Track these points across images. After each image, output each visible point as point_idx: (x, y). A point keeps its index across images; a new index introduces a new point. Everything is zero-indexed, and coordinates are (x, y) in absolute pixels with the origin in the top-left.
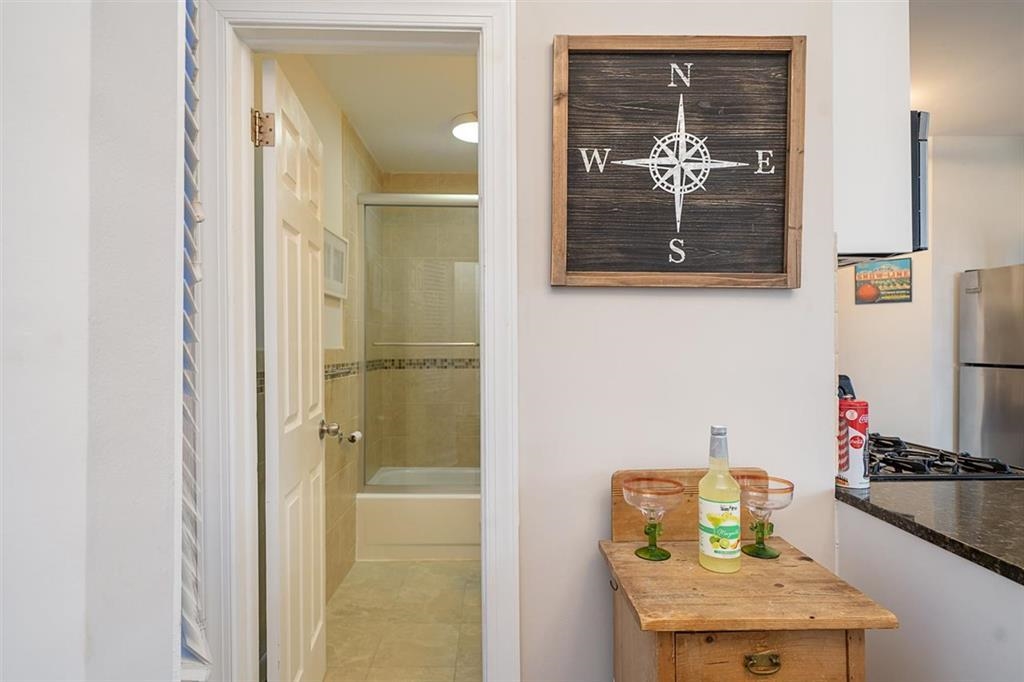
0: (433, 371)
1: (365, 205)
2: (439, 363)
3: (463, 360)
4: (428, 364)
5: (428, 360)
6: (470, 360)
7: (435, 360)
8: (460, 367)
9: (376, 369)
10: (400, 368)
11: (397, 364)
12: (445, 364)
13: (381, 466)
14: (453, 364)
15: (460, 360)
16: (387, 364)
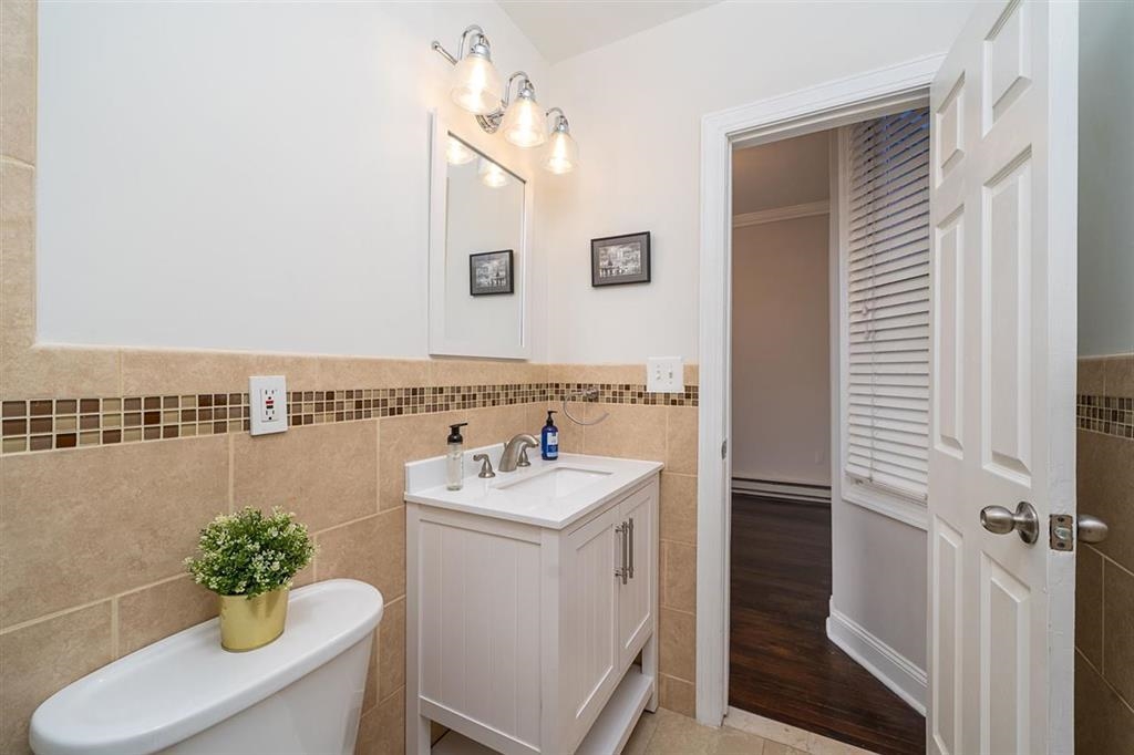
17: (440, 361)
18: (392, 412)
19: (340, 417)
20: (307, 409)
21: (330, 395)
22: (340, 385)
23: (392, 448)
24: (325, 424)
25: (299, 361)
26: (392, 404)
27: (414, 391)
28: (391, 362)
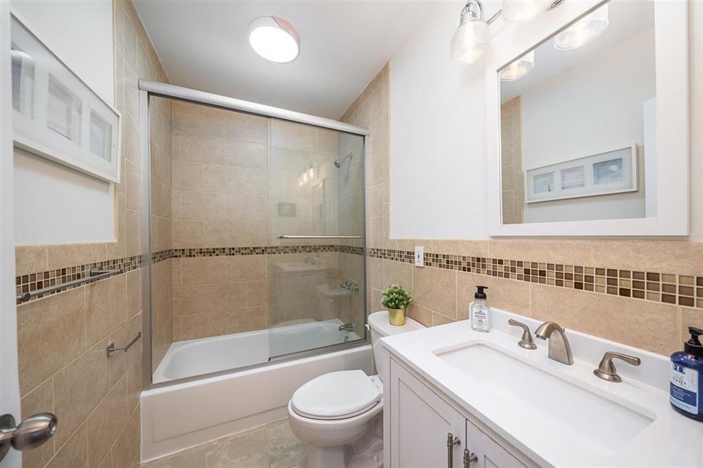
0: (223, 258)
1: (150, 93)
2: (227, 251)
3: (249, 248)
4: (217, 252)
5: (217, 249)
6: (254, 248)
7: (224, 249)
8: (246, 254)
9: (165, 259)
10: (190, 256)
11: (187, 253)
12: (233, 252)
13: (173, 342)
14: (240, 251)
15: (245, 248)
16: (178, 253)
17: (498, 241)
18: (464, 269)
19: (440, 266)
20: (430, 261)
21: (437, 256)
22: (440, 252)
23: (464, 289)
24: (435, 267)
25: (427, 241)
26: (464, 264)
27: (478, 260)
28: (464, 241)
